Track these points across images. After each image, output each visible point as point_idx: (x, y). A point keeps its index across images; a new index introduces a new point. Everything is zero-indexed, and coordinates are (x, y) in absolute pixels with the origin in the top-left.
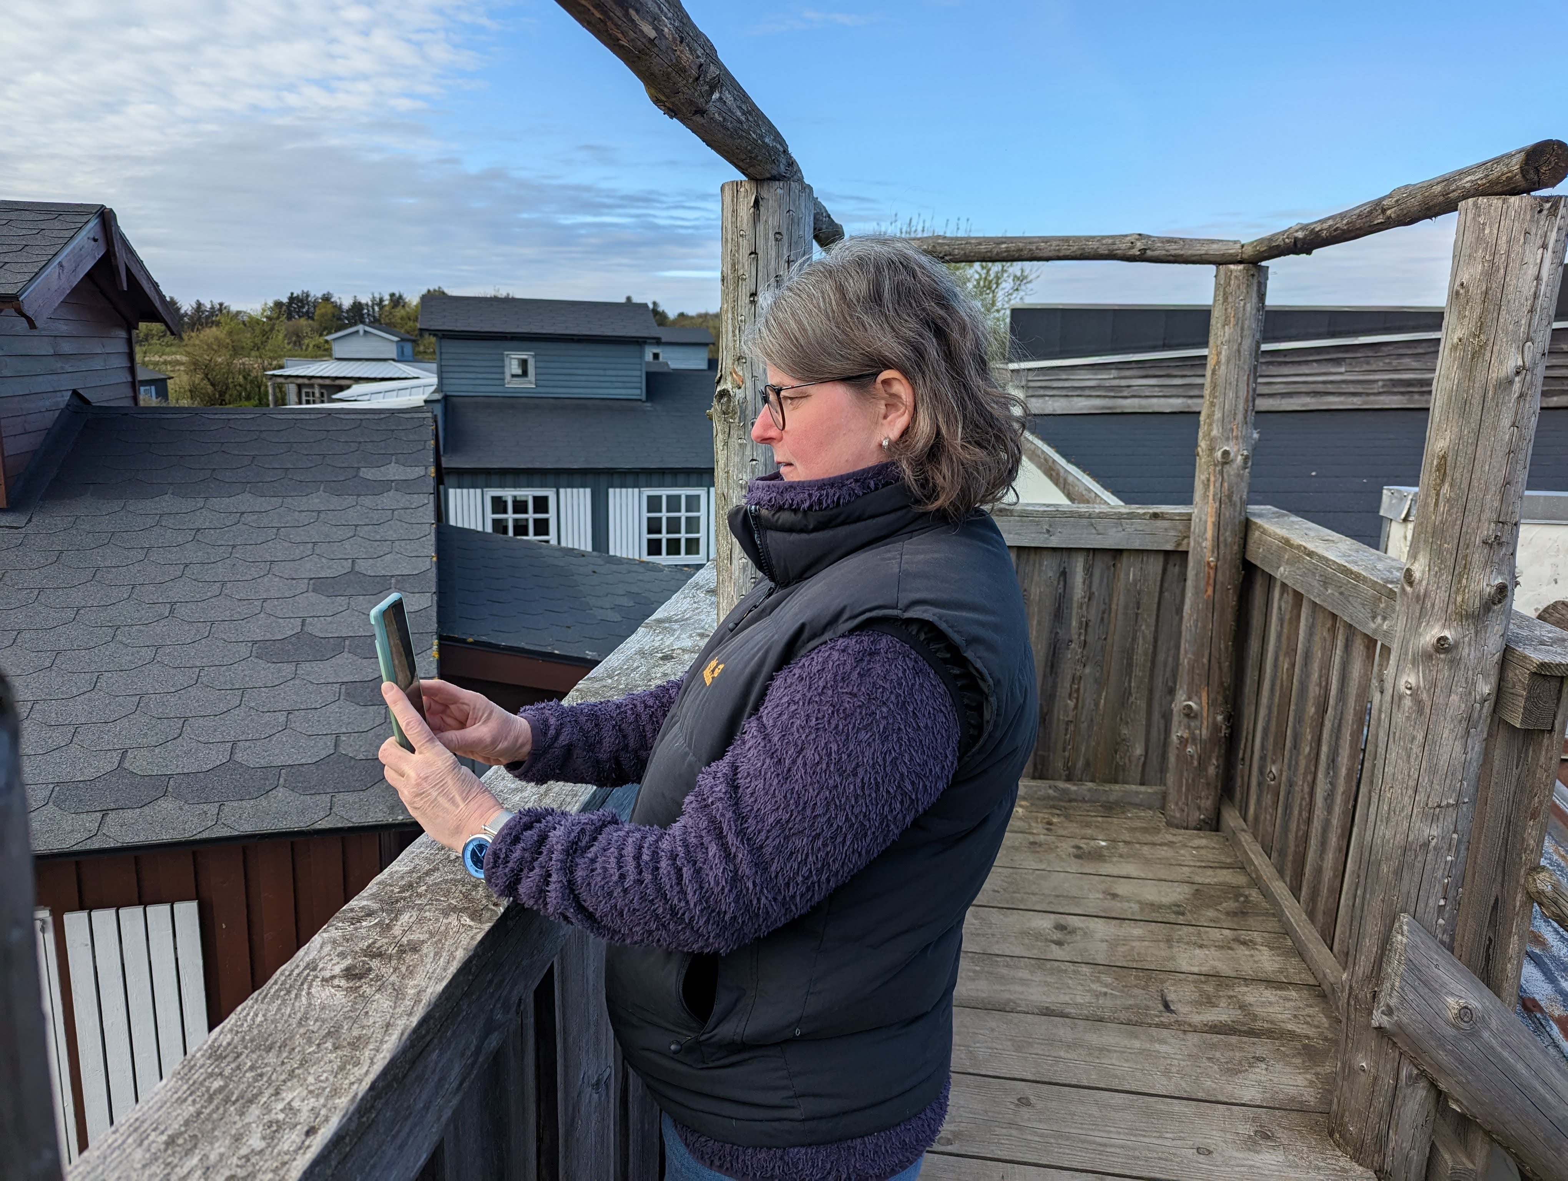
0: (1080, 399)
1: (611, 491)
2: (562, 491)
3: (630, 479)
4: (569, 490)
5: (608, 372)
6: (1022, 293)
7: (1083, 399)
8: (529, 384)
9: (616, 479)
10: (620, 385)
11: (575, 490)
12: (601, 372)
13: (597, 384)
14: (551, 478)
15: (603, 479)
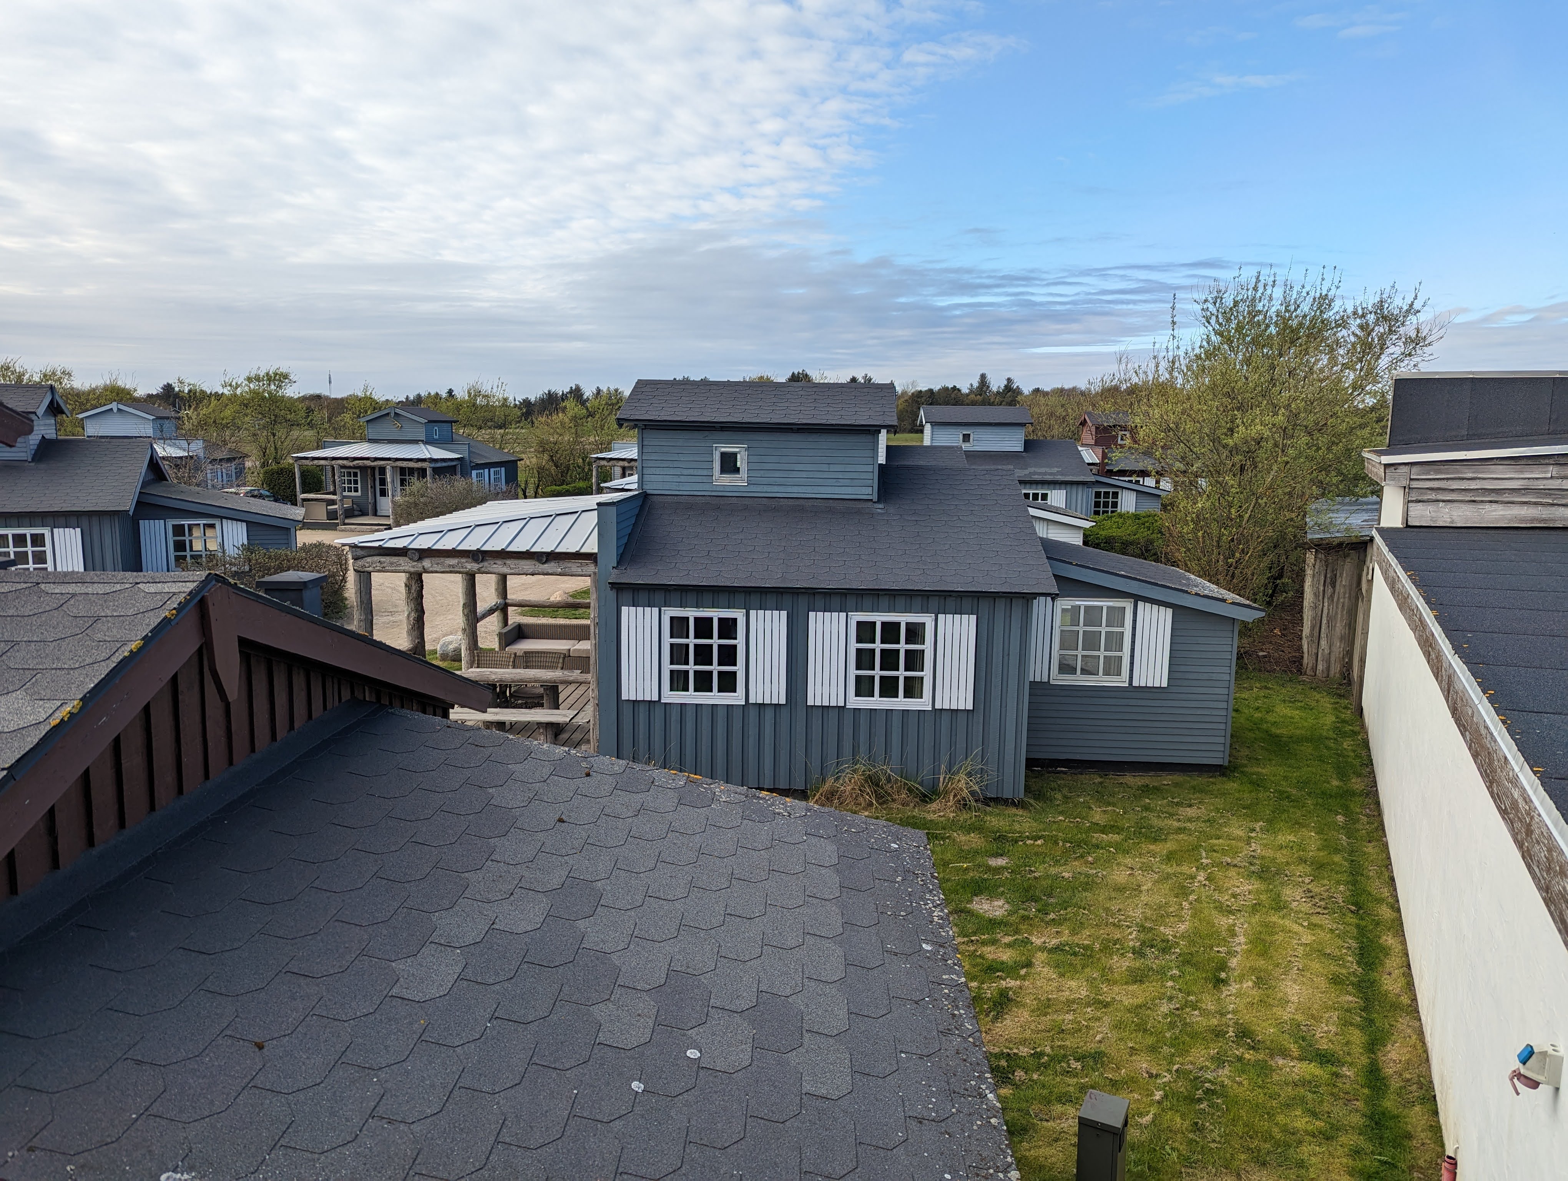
0: (1494, 506)
1: (812, 614)
2: (753, 613)
3: (836, 601)
4: (761, 612)
5: (833, 468)
6: (1416, 359)
7: (1500, 507)
8: (738, 482)
9: (819, 601)
10: (847, 482)
11: (768, 613)
12: (825, 467)
13: (821, 482)
14: (740, 597)
15: (803, 601)
